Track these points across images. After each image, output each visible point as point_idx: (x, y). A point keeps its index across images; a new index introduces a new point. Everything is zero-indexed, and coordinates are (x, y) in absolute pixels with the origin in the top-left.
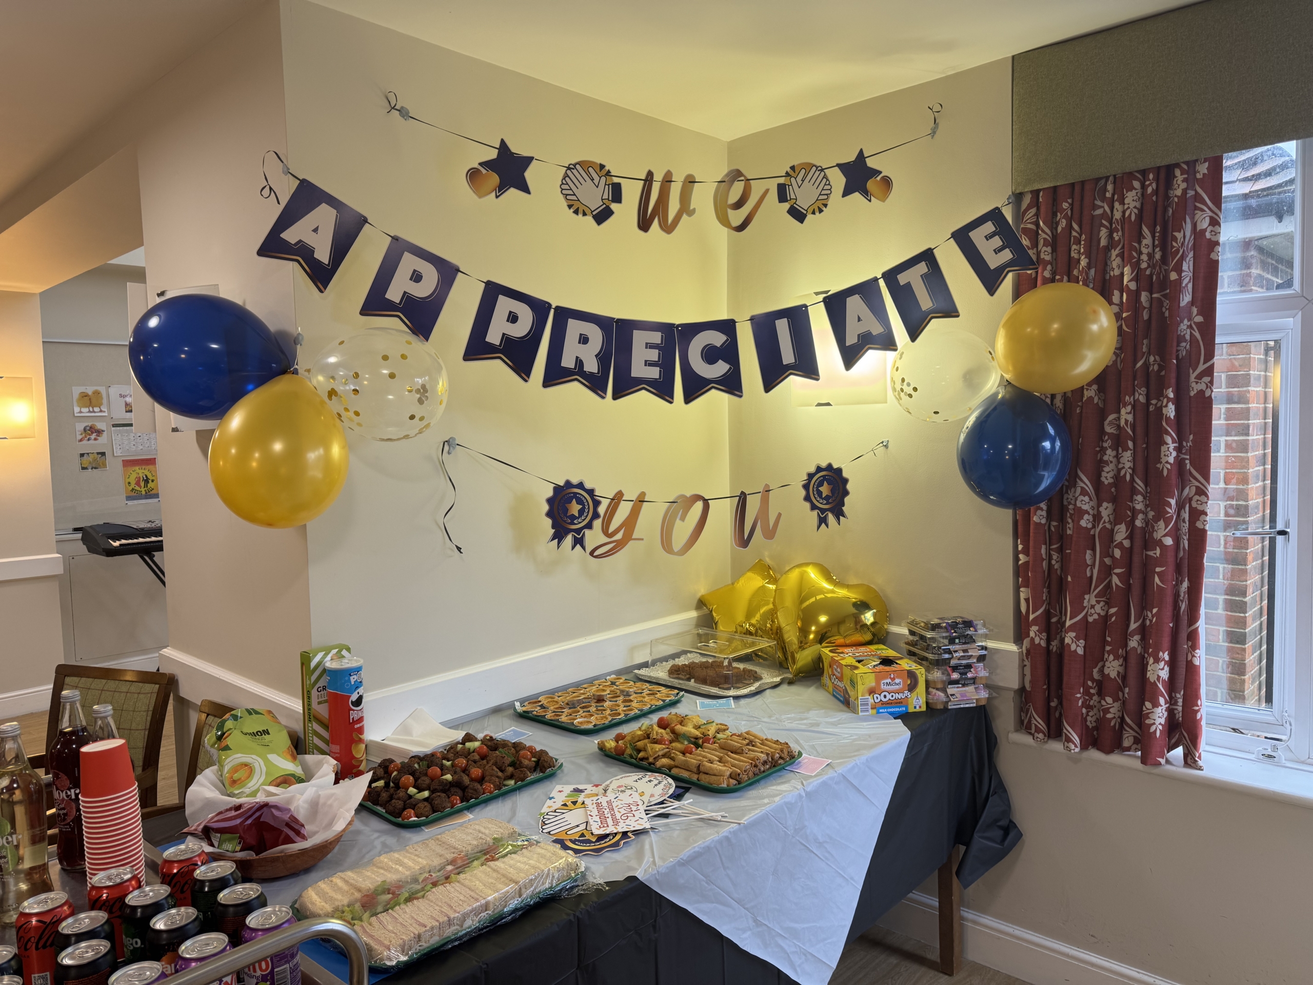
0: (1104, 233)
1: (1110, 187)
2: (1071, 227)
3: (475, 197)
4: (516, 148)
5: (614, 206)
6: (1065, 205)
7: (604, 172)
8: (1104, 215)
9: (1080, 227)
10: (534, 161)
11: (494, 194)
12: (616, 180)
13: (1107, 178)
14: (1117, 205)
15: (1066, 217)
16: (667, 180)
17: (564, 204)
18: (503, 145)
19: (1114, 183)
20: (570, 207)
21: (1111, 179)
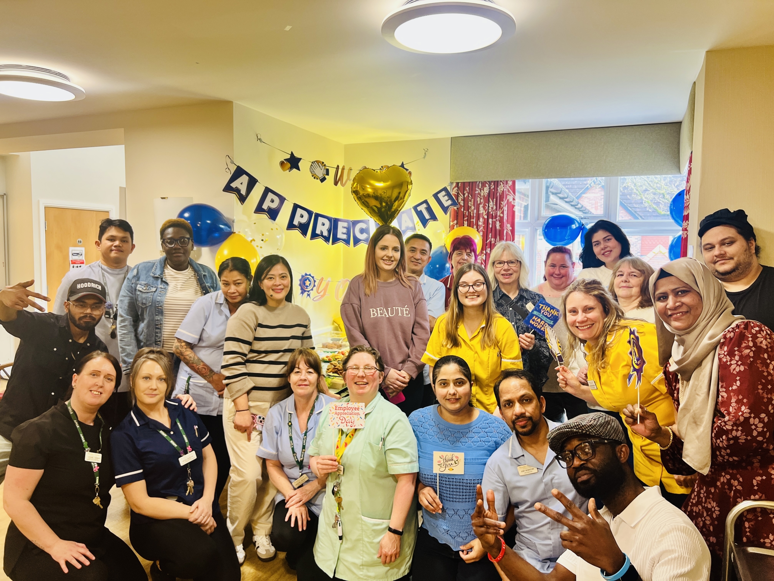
0: (479, 199)
1: (480, 185)
2: (469, 196)
3: (282, 171)
4: (297, 155)
5: (326, 177)
6: (467, 189)
7: (323, 165)
8: (479, 194)
9: (471, 196)
10: (302, 160)
11: (288, 170)
12: (327, 168)
13: (479, 182)
14: (482, 191)
15: (467, 192)
16: (343, 169)
17: (311, 175)
18: (292, 154)
19: (482, 184)
20: (313, 176)
21: (481, 182)
